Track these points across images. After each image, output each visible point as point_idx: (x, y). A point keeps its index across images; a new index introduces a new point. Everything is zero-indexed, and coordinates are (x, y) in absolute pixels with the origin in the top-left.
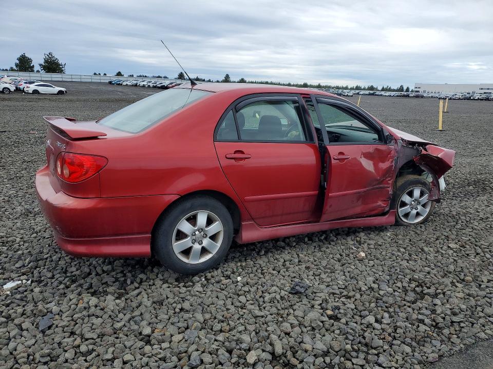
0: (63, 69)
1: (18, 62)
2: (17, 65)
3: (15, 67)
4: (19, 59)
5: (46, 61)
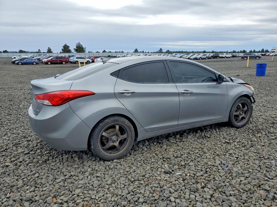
0: (85, 50)
1: (63, 48)
2: (63, 50)
3: (62, 51)
4: (64, 47)
5: (77, 47)
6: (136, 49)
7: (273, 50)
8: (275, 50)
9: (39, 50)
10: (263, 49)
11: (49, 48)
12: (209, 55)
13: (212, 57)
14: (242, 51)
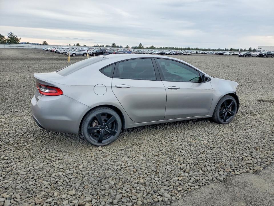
8: (261, 49)
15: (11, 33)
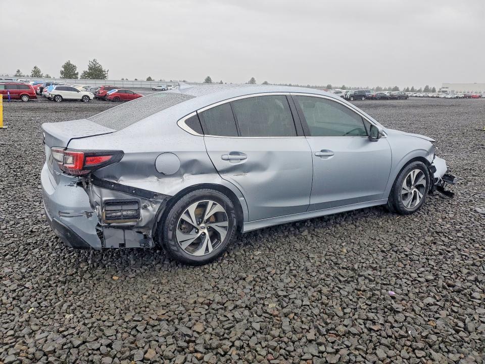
0: (106, 75)
1: (63, 69)
2: (62, 73)
3: (60, 75)
5: (90, 68)
6: (209, 77)
7: (443, 88)
8: (447, 88)
9: (18, 71)
10: (427, 87)
11: (35, 68)
12: (347, 92)
13: (351, 96)
14: (392, 88)
15: (94, 60)
